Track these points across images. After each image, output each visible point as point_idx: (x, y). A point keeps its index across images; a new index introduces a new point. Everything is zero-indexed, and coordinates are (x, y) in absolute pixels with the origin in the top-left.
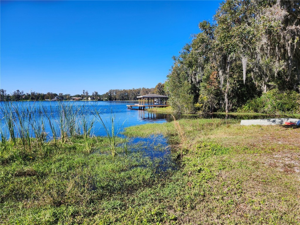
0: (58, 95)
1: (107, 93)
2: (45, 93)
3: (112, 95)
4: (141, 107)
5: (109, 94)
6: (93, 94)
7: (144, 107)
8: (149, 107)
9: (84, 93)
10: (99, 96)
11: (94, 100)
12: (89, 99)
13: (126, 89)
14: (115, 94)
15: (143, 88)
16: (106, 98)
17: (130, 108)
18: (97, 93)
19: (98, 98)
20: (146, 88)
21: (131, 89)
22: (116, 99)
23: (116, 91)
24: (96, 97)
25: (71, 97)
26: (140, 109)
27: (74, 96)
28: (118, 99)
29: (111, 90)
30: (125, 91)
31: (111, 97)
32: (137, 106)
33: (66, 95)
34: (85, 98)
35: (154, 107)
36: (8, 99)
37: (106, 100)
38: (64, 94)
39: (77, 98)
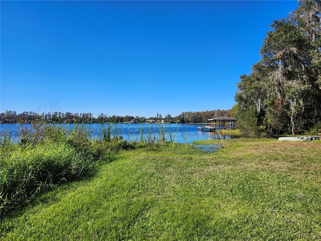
0: (135, 118)
1: (179, 116)
2: (124, 116)
3: (184, 117)
4: (212, 129)
5: (182, 117)
6: (166, 117)
7: (214, 129)
8: (220, 129)
9: (157, 115)
10: (172, 118)
11: (167, 123)
12: (162, 121)
13: (199, 112)
14: (187, 116)
15: (218, 110)
16: (179, 121)
17: (201, 130)
18: (169, 116)
19: (171, 120)
20: (222, 110)
21: (205, 111)
22: (188, 122)
23: (189, 114)
24: (170, 120)
25: (146, 119)
26: (211, 131)
27: (148, 119)
28: (190, 122)
29: (184, 113)
30: (198, 114)
31: (184, 119)
32: (208, 128)
33: (142, 118)
34: (159, 121)
35: (224, 129)
36: (95, 121)
37: (179, 123)
38: (140, 117)
39: (151, 121)
